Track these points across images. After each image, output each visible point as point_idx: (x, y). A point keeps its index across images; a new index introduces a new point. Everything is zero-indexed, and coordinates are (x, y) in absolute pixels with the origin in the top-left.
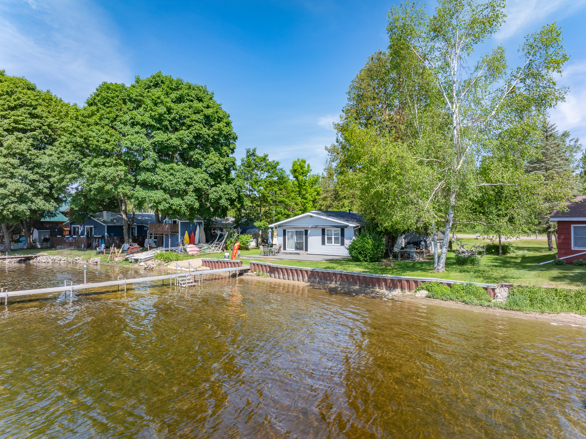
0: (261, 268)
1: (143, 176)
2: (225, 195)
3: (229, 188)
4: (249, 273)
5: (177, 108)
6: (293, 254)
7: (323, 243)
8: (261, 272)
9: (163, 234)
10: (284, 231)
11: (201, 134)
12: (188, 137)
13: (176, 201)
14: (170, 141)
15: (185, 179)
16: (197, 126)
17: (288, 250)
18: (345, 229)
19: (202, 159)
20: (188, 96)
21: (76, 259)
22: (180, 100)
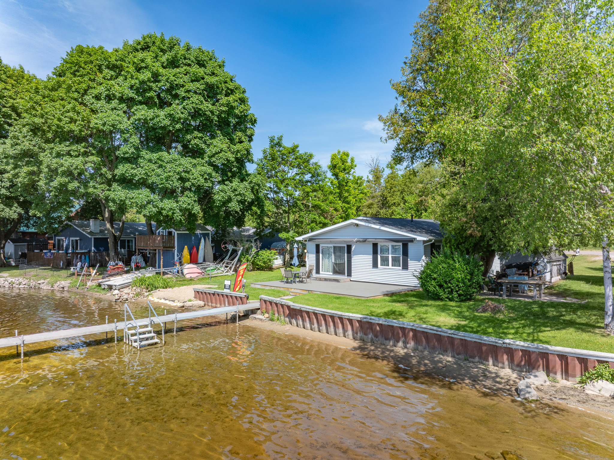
0: (276, 309)
1: (122, 169)
2: (236, 195)
3: (243, 187)
4: (258, 316)
5: (168, 74)
6: (330, 280)
7: (375, 265)
8: (277, 315)
9: (155, 250)
10: (318, 246)
11: (200, 109)
12: (182, 113)
13: (168, 204)
14: (158, 120)
15: (178, 174)
16: (195, 98)
17: (323, 274)
18: (410, 244)
19: (204, 146)
20: (185, 59)
21: (39, 282)
22: (173, 63)
